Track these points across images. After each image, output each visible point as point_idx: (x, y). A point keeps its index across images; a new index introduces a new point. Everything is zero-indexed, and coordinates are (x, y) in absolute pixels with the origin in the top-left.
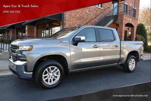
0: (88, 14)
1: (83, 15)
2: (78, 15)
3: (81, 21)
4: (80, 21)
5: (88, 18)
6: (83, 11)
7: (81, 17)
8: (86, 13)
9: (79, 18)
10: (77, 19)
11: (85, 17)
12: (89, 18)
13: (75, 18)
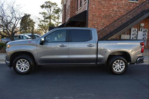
0: (116, 11)
1: (110, 13)
2: (103, 14)
3: (107, 19)
4: (105, 20)
5: (116, 15)
6: (110, 9)
7: (106, 15)
8: (113, 10)
9: (105, 17)
10: (101, 18)
11: (113, 15)
12: (118, 15)
13: (99, 17)
